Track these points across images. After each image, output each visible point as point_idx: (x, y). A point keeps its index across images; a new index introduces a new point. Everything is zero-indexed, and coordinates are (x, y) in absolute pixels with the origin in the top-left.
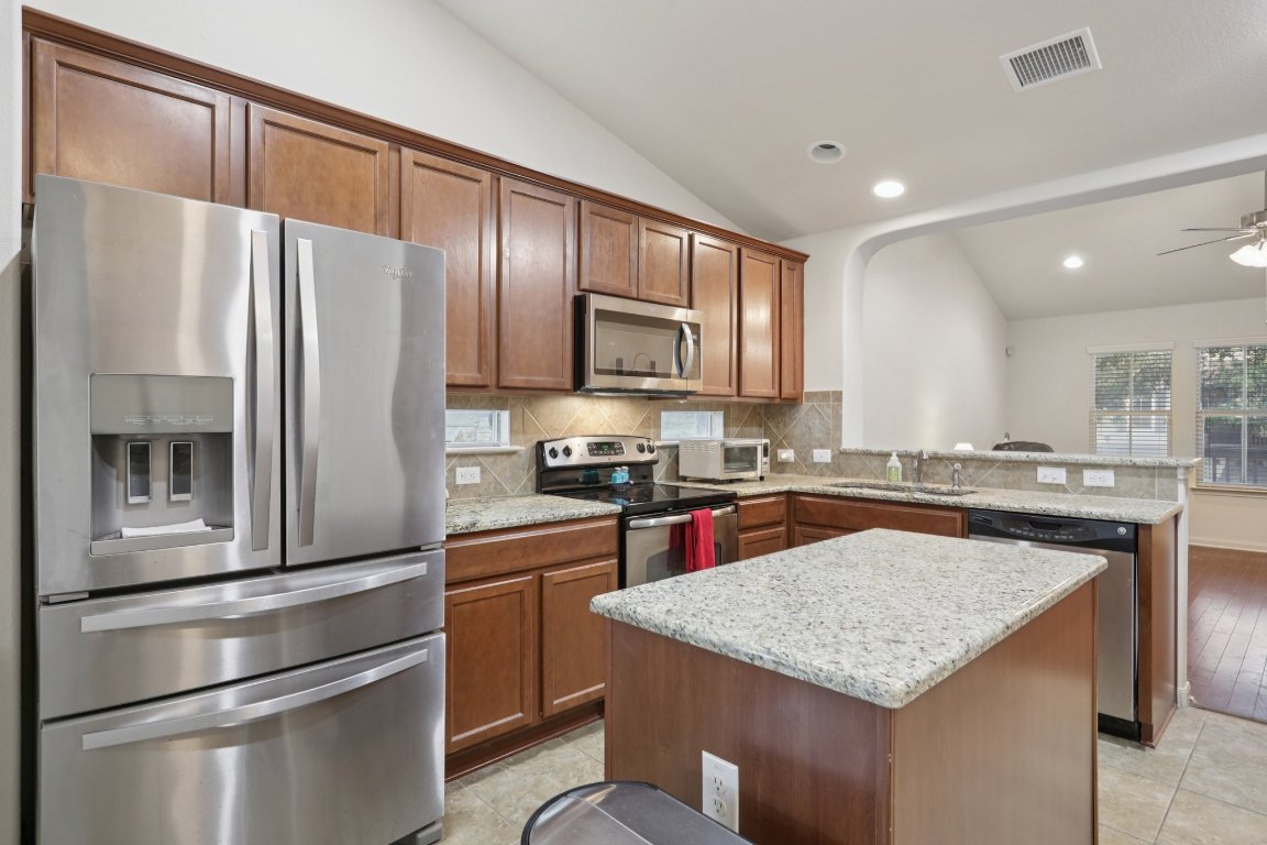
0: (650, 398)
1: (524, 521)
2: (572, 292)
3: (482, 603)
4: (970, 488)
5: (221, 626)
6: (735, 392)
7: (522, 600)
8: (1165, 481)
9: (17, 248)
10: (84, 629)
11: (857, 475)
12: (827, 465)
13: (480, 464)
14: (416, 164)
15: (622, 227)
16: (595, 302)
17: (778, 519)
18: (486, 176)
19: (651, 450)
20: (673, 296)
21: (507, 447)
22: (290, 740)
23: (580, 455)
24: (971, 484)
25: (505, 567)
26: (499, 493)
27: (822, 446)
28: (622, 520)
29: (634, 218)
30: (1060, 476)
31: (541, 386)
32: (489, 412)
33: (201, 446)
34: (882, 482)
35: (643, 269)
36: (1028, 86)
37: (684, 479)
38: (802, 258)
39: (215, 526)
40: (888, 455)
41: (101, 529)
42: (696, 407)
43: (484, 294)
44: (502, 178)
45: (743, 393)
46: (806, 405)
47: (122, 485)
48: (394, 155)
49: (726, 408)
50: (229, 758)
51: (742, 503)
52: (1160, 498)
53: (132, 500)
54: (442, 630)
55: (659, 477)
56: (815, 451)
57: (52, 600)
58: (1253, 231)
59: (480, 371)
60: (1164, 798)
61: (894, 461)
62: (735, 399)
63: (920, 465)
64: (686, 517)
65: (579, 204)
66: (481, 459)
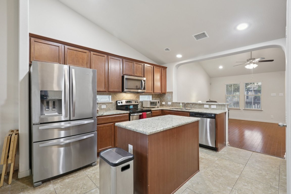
0: (137, 93)
1: (112, 114)
2: (122, 75)
3: (104, 128)
4: (193, 109)
5: (60, 129)
6: (153, 92)
7: (111, 127)
8: (224, 107)
9: (28, 71)
10: (39, 129)
11: (175, 107)
12: (170, 105)
13: (106, 105)
14: (93, 54)
15: (131, 63)
16: (125, 77)
17: (160, 114)
18: (106, 56)
19: (137, 102)
20: (141, 75)
21: (111, 102)
22: (72, 147)
23: (124, 103)
24: (194, 108)
25: (108, 122)
26: (109, 110)
27: (169, 102)
28: (130, 114)
29: (133, 62)
30: (207, 106)
31: (116, 91)
32: (108, 96)
33: (57, 101)
34: (179, 108)
35: (135, 71)
36: (198, 40)
37: (144, 107)
38: (166, 68)
39: (59, 114)
40: (180, 103)
41: (42, 114)
42: (146, 95)
43: (105, 76)
44: (109, 56)
45: (154, 92)
46: (167, 94)
47: (45, 107)
48: (90, 53)
49: (152, 95)
50: (62, 149)
51: (152, 112)
52: (223, 110)
53: (47, 110)
54: (96, 131)
55: (139, 107)
56: (168, 102)
57: (35, 124)
58: (249, 62)
59: (105, 89)
60: (216, 159)
61: (181, 104)
62: (153, 93)
63: (185, 105)
64: (141, 114)
65: (123, 60)
66: (106, 104)
